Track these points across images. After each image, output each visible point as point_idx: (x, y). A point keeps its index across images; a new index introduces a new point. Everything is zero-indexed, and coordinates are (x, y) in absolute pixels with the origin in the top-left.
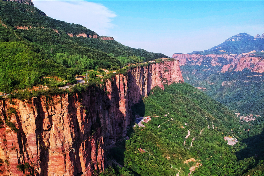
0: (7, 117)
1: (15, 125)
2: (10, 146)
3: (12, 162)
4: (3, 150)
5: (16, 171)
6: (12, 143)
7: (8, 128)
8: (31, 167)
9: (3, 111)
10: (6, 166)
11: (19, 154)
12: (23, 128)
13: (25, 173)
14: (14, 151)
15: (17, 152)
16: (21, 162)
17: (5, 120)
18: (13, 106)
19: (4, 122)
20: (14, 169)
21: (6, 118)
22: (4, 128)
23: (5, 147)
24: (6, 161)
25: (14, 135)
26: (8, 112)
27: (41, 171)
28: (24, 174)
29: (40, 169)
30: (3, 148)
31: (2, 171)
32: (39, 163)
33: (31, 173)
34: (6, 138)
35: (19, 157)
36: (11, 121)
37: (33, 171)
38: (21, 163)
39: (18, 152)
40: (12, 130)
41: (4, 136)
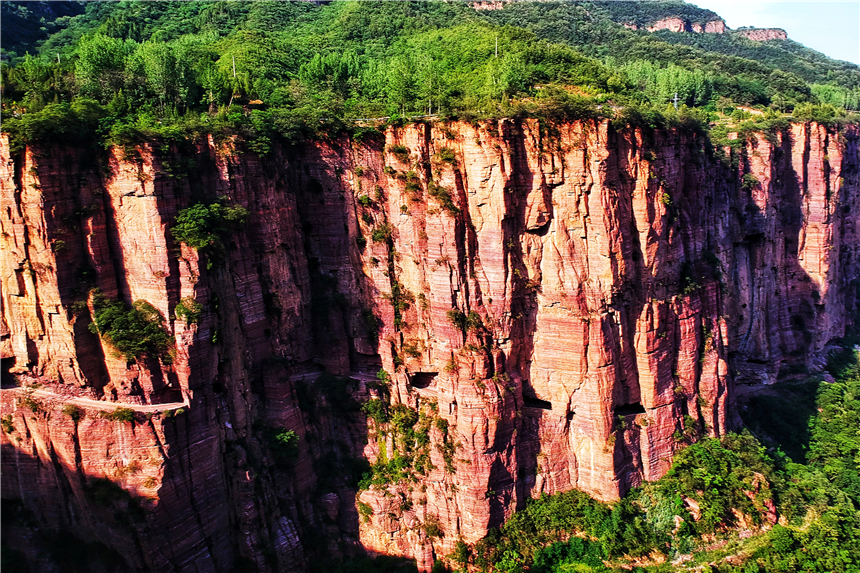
0: (431, 176)
1: (450, 197)
2: (434, 254)
3: (436, 300)
4: (418, 264)
5: (444, 328)
6: (441, 245)
7: (433, 204)
8: (485, 329)
9: (423, 155)
10: (419, 312)
11: (454, 278)
12: (472, 209)
13: (468, 339)
14: (443, 268)
15: (451, 271)
16: (460, 305)
17: (427, 183)
18: (448, 144)
19: (424, 185)
20: (440, 321)
21: (429, 175)
22: (423, 202)
23: (422, 258)
24: (422, 296)
25: (445, 223)
26: (434, 159)
27: (512, 352)
28: (464, 342)
29: (509, 344)
30: (417, 259)
31: (410, 324)
32: (509, 323)
33: (483, 344)
34: (427, 231)
35: (456, 288)
36: (442, 184)
37: (490, 340)
38: (457, 308)
39: (454, 273)
40: (444, 207)
41: (423, 224)
